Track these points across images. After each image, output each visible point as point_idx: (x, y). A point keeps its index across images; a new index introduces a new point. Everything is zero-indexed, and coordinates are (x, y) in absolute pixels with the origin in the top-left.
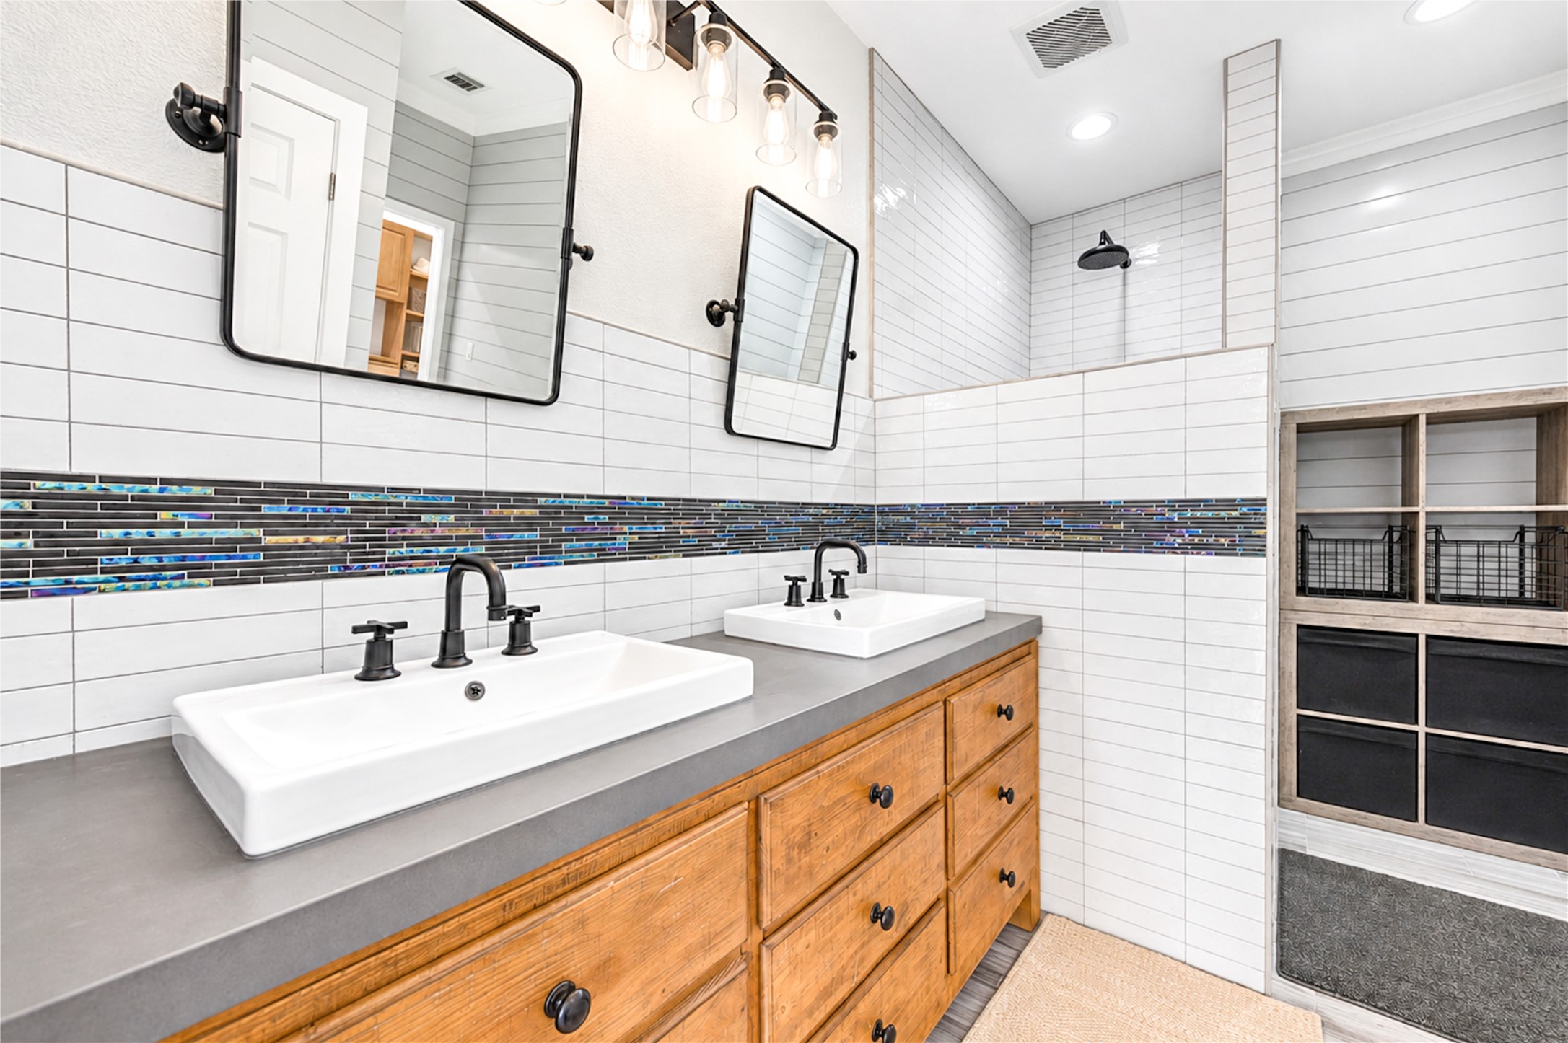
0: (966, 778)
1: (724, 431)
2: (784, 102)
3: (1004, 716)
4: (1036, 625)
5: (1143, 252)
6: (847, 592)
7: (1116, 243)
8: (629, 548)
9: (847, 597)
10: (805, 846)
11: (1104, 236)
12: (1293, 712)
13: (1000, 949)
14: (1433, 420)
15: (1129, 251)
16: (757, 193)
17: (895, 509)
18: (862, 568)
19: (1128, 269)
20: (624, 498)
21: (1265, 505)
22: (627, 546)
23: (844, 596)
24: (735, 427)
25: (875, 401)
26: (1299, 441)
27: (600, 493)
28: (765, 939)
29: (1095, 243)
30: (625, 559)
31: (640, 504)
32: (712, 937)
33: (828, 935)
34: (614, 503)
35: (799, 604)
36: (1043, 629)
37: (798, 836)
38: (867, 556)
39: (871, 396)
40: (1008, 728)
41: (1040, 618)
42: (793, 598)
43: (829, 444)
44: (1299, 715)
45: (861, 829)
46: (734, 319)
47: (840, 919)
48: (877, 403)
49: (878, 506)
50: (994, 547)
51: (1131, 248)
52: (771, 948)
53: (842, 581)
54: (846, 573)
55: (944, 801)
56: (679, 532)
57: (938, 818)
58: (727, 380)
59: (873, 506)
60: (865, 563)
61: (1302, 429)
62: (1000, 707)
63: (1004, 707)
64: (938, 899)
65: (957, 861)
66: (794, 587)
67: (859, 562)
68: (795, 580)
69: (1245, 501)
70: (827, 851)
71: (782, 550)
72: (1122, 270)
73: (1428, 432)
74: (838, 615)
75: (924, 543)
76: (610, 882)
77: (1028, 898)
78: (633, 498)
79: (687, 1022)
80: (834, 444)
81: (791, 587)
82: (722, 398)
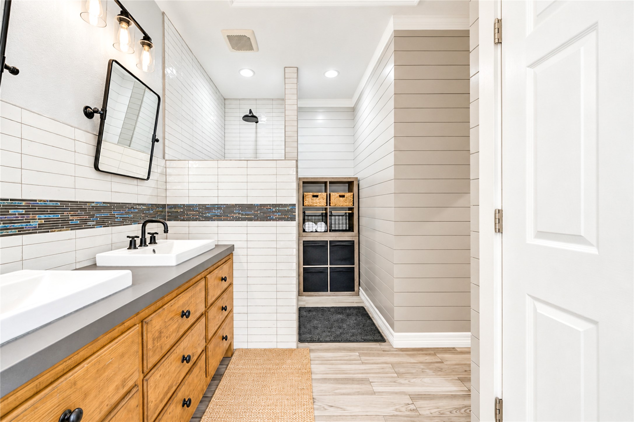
0: (212, 305)
1: (94, 169)
2: (128, 26)
3: (223, 281)
4: (232, 248)
5: (262, 119)
6: (157, 241)
7: (255, 114)
8: (38, 227)
9: (157, 243)
10: (159, 337)
11: (251, 112)
12: (302, 266)
13: (221, 366)
14: (331, 183)
15: (258, 118)
16: (114, 62)
17: (175, 206)
18: (166, 231)
19: (258, 124)
20: (36, 201)
21: (295, 206)
22: (37, 226)
23: (155, 243)
24: (100, 167)
25: (166, 160)
26: (303, 186)
27: (20, 198)
28: (144, 377)
29: (248, 113)
30: (36, 233)
31: (46, 204)
32: (126, 380)
33: (168, 370)
34: (30, 203)
35: (135, 248)
36: (235, 249)
37: (157, 334)
38: (168, 225)
39: (164, 158)
40: (225, 284)
41: (234, 245)
42: (132, 245)
43: (146, 178)
44: (304, 268)
45: (179, 328)
46: (101, 118)
47: (171, 364)
48: (167, 161)
49: (167, 205)
50: (217, 221)
51: (259, 117)
52: (147, 380)
53: (155, 237)
54: (157, 233)
55: (204, 314)
56: (69, 218)
57: (203, 320)
58: (96, 145)
59: (166, 205)
60: (167, 228)
61: (304, 183)
62: (222, 277)
63: (224, 277)
64: (203, 351)
65: (209, 335)
66: (133, 241)
67: (165, 229)
68: (133, 238)
69: (290, 205)
70: (167, 338)
71: (123, 225)
72: (255, 124)
73: (329, 186)
74: (154, 251)
75: (188, 220)
76: (85, 365)
77: (230, 345)
78: (41, 201)
79: (116, 416)
80: (148, 178)
81: (131, 241)
82: (93, 152)
